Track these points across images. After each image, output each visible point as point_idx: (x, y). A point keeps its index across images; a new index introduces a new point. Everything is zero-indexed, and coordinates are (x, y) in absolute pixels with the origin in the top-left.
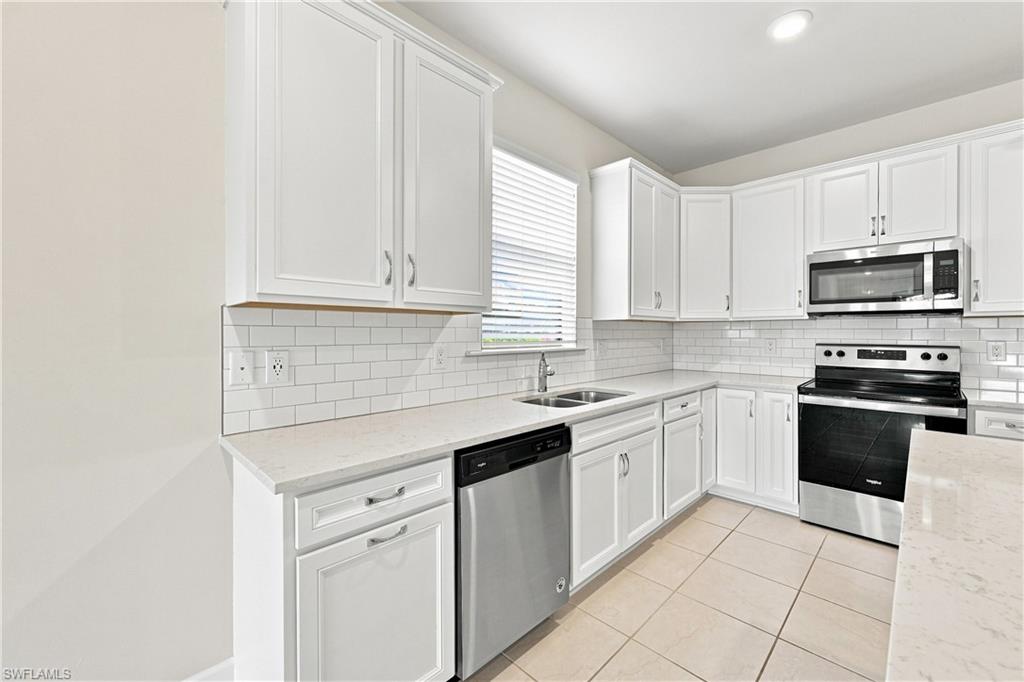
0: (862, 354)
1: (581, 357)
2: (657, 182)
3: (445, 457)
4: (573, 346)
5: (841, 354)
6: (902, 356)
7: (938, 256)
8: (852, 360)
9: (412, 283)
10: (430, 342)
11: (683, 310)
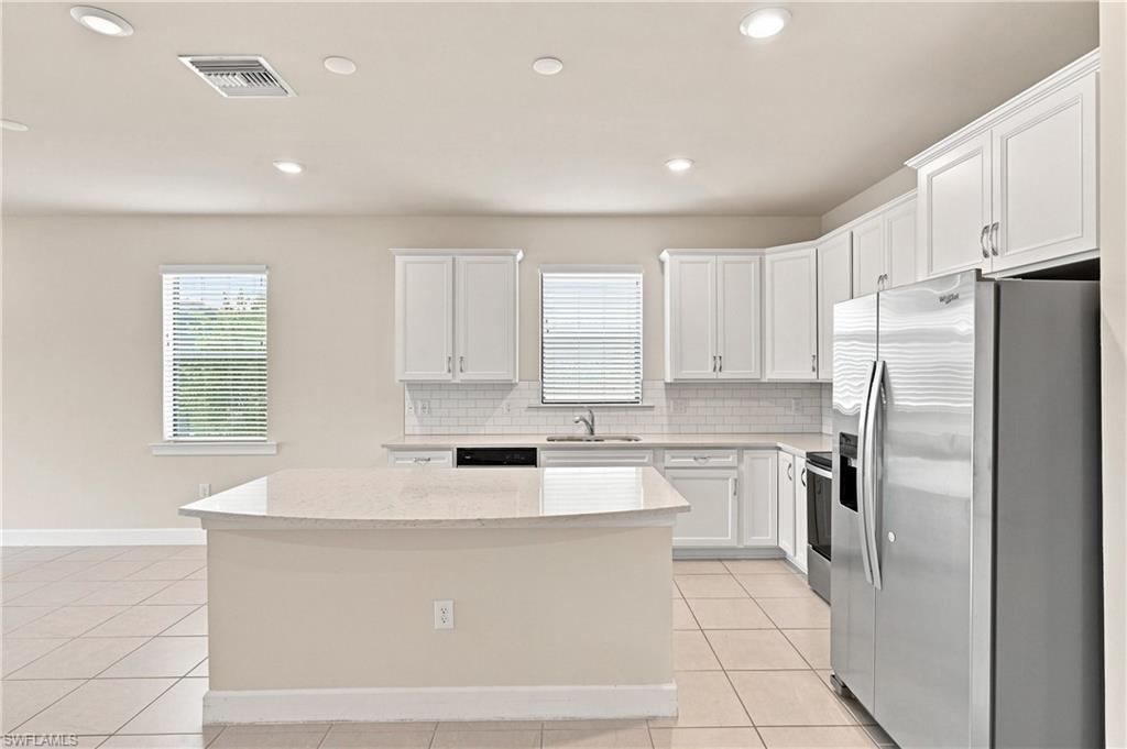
1: (649, 413)
9: (462, 371)
10: (502, 399)
11: (768, 371)
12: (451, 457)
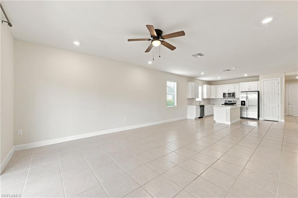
0: (228, 101)
1: (202, 102)
2: (209, 86)
6: (231, 101)
7: (233, 93)
8: (227, 102)
12: (200, 106)
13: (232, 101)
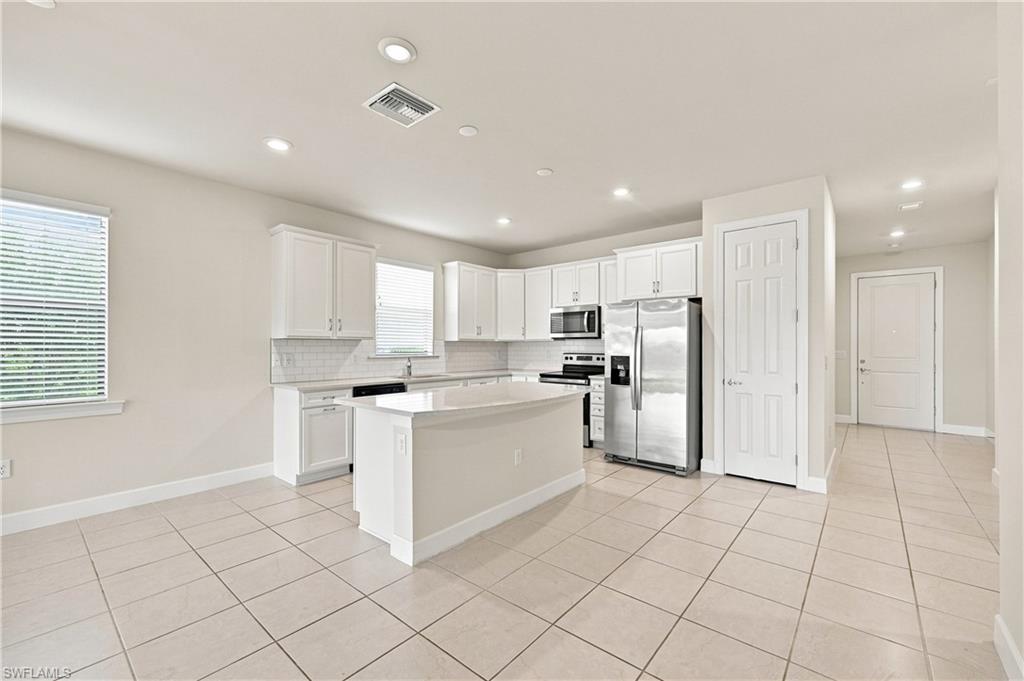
0: (579, 358)
1: (437, 360)
3: (348, 388)
4: (431, 354)
5: (571, 358)
6: (590, 359)
7: (590, 313)
8: (575, 362)
9: (340, 329)
10: (350, 352)
11: (499, 335)
12: (351, 392)
13: (595, 357)
